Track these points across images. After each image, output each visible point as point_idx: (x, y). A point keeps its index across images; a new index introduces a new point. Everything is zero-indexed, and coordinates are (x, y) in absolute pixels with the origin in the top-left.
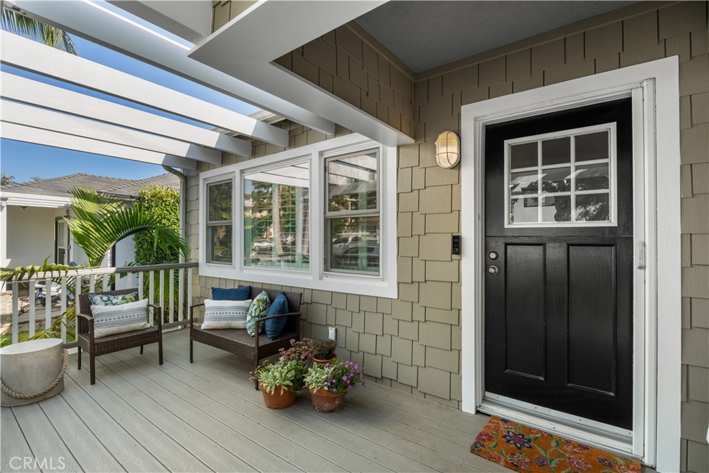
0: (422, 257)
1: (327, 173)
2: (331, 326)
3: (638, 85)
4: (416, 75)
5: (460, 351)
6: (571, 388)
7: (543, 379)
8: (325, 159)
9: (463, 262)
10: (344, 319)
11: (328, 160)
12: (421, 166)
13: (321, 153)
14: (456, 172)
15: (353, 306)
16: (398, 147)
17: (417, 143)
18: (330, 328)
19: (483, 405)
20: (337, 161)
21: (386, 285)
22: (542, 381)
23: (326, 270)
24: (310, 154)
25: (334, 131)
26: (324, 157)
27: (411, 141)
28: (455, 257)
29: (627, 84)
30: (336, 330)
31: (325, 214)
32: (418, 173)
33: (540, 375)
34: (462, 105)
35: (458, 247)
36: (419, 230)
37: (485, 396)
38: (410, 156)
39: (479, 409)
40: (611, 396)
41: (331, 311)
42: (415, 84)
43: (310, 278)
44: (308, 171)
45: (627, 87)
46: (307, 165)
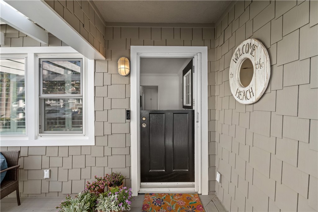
0: (110, 121)
1: (41, 69)
2: (46, 169)
3: (196, 54)
4: (107, 23)
5: (130, 167)
6: (174, 172)
7: (164, 171)
8: (40, 59)
9: (132, 123)
10: (57, 162)
11: (42, 60)
12: (109, 73)
13: (36, 55)
14: (127, 78)
15: (63, 153)
16: (95, 61)
17: (107, 60)
18: (45, 171)
19: (141, 190)
20: (48, 62)
21: (87, 138)
22: (164, 172)
23: (40, 132)
24: (27, 54)
25: (47, 42)
26: (39, 57)
27: (103, 58)
28: (128, 121)
29: (193, 53)
30: (50, 171)
31: (40, 95)
32: (107, 76)
33: (163, 170)
34: (131, 45)
35: (129, 116)
36: (107, 107)
37: (141, 185)
38: (102, 67)
39: (139, 193)
40: (187, 171)
41: (45, 159)
42: (105, 27)
43: (27, 139)
44: (24, 65)
45: (193, 54)
46: (23, 61)
